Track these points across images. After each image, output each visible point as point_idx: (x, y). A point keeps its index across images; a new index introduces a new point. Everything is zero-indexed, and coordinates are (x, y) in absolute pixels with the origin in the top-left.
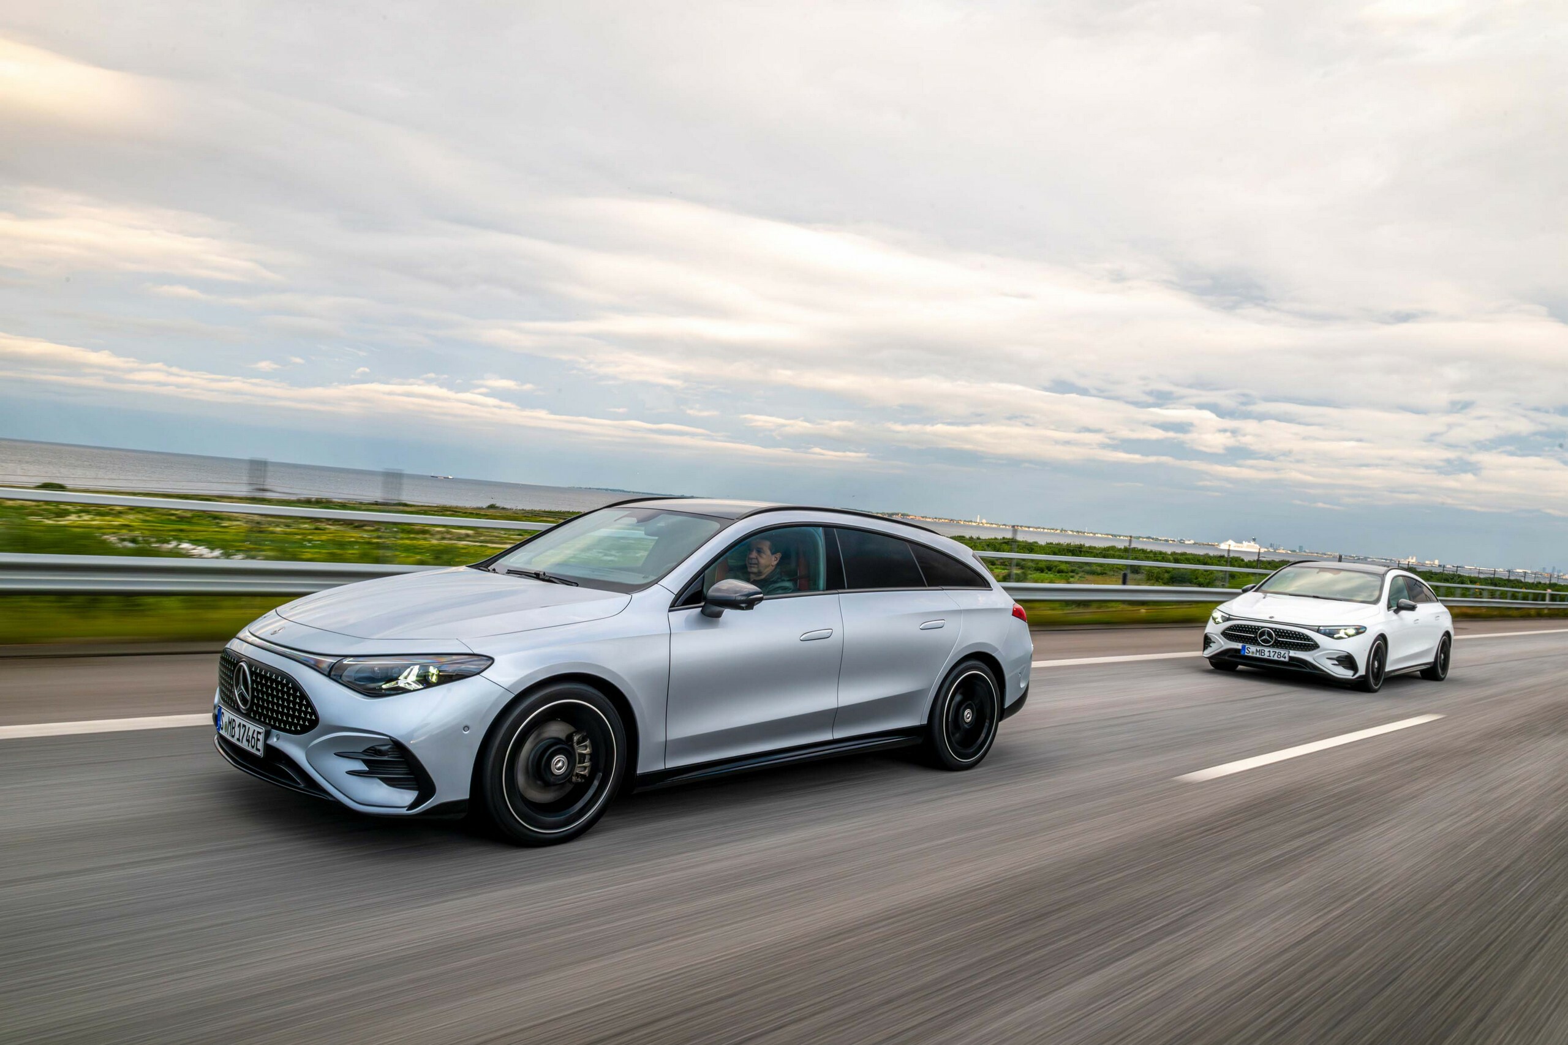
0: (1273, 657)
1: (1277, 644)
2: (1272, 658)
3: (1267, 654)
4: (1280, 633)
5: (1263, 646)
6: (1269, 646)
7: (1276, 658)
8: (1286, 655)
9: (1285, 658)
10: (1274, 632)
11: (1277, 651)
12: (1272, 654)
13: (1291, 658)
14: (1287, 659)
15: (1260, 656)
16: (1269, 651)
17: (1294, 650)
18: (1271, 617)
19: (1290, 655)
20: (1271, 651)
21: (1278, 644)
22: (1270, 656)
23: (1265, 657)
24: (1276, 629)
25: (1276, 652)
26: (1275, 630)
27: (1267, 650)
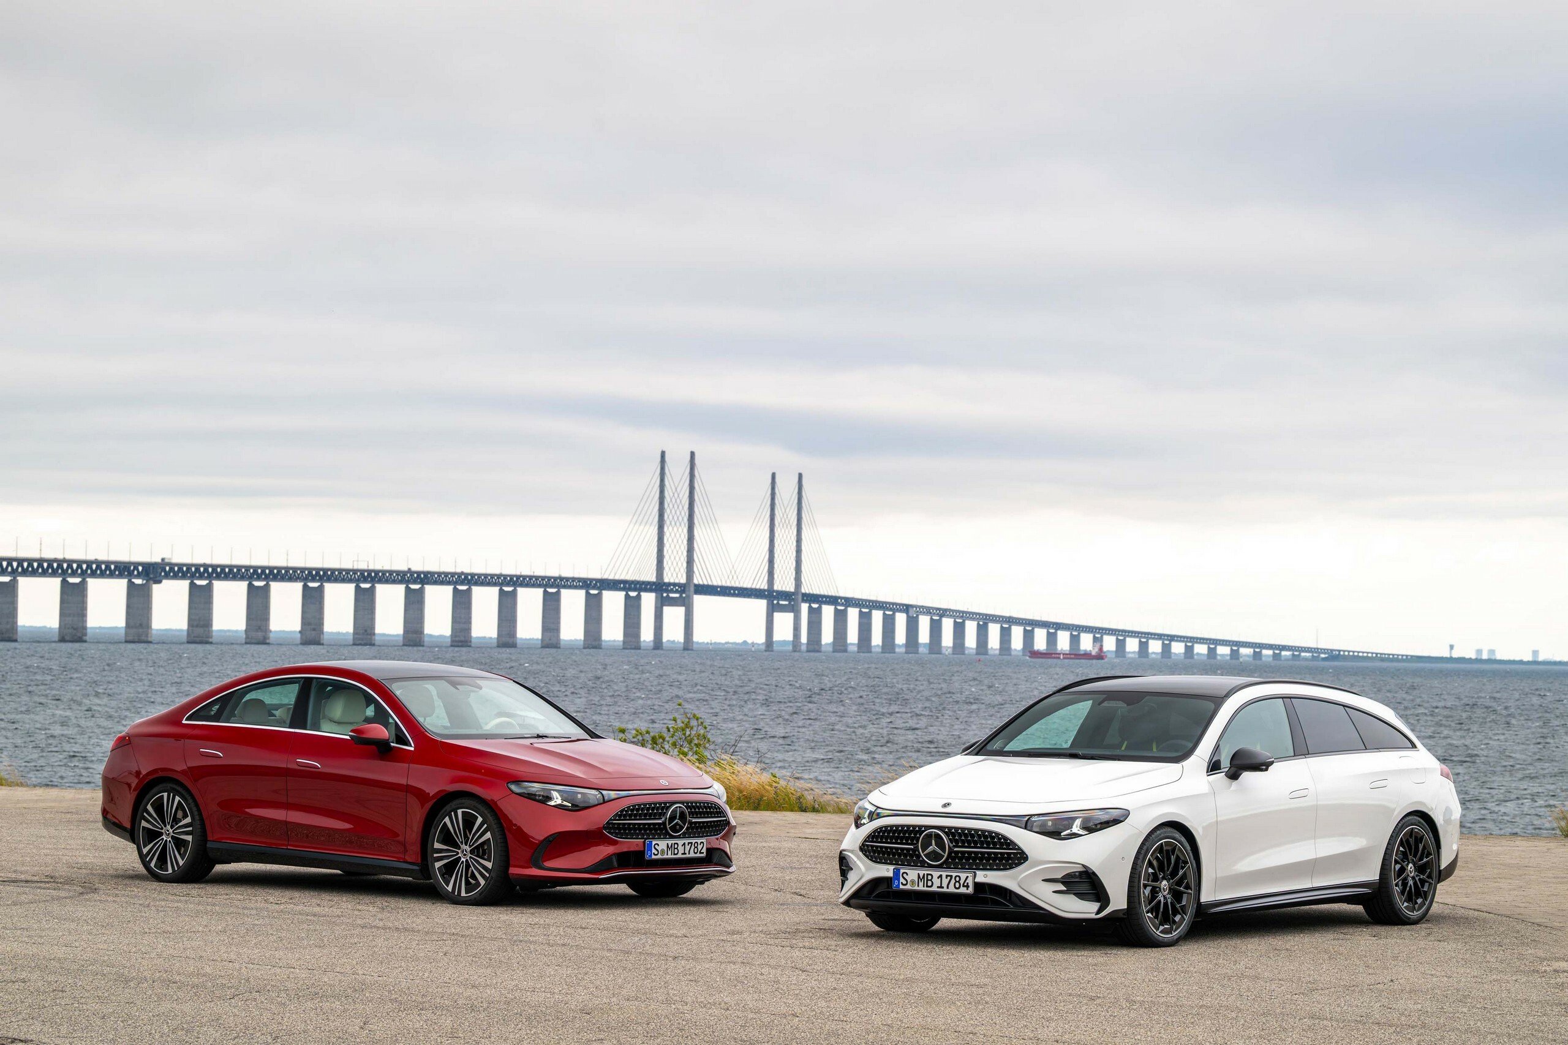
0: (948, 888)
1: (954, 859)
2: (945, 890)
3: (937, 882)
4: (959, 836)
5: (930, 866)
6: (940, 867)
7: (952, 889)
8: (970, 881)
9: (967, 887)
10: (946, 833)
11: (954, 875)
12: (945, 881)
13: (978, 886)
14: (971, 890)
15: (926, 889)
16: (940, 876)
17: (985, 869)
18: (945, 805)
19: (977, 880)
20: (944, 874)
21: (956, 861)
22: (941, 887)
23: (934, 889)
24: (950, 828)
25: (951, 876)
26: (950, 832)
27: (936, 874)
